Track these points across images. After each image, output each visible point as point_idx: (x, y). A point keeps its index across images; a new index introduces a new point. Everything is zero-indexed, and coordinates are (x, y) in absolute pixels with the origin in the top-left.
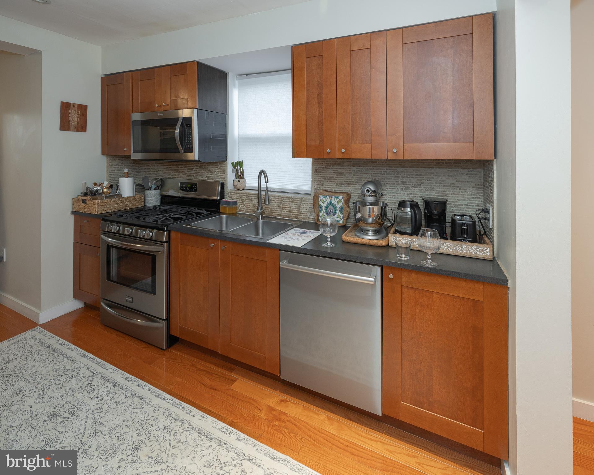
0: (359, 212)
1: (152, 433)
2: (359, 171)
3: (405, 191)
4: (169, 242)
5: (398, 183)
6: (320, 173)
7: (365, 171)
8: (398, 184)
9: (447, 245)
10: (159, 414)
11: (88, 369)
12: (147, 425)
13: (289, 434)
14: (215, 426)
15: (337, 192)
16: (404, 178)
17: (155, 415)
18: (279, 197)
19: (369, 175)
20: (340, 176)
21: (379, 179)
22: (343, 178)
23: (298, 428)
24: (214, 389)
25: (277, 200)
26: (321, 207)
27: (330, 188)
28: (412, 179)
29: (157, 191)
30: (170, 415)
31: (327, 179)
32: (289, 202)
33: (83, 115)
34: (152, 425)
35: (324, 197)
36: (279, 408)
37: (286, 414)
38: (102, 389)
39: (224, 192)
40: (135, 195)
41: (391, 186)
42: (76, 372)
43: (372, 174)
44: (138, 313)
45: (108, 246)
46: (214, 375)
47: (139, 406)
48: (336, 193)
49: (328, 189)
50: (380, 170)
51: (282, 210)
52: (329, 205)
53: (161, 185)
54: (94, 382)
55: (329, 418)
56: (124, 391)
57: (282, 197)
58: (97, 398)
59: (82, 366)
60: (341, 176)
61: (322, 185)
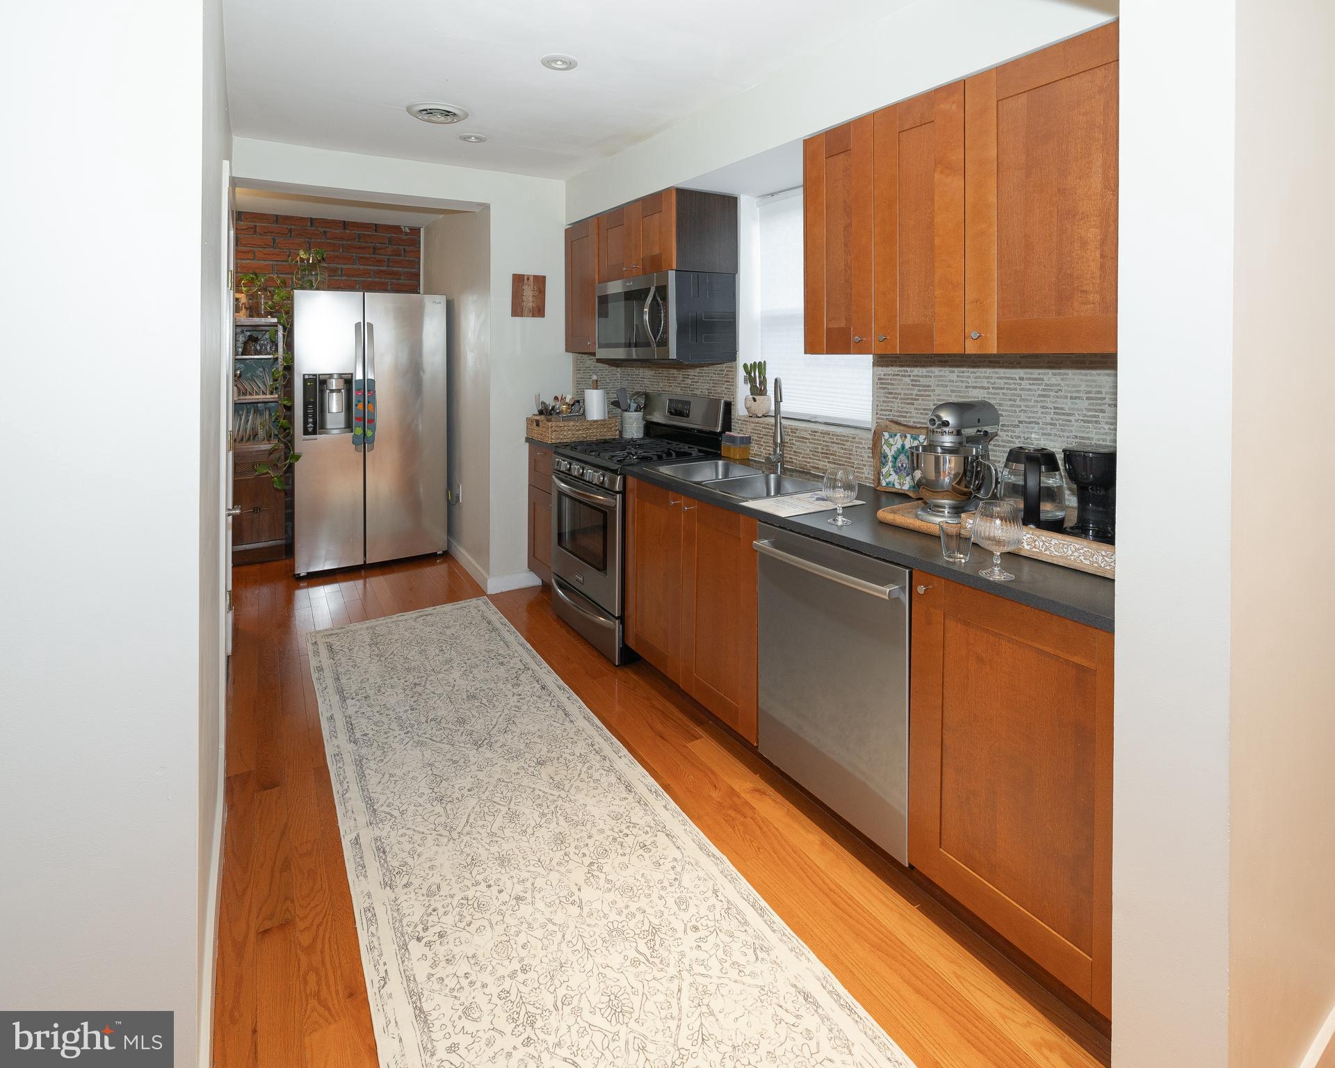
0: (918, 468)
1: (564, 755)
2: (962, 381)
3: (1063, 431)
4: (623, 493)
5: (1044, 410)
6: (887, 386)
7: (976, 382)
8: (1046, 413)
9: (1077, 550)
10: (579, 738)
11: (521, 661)
12: (562, 744)
13: (744, 834)
14: (642, 779)
15: (919, 426)
16: (1058, 400)
17: (576, 738)
18: (816, 432)
19: (981, 391)
20: (924, 393)
21: (1003, 400)
22: (930, 396)
23: (763, 833)
24: (663, 738)
25: (813, 439)
26: (885, 457)
27: (905, 417)
28: (1077, 401)
29: (640, 414)
30: (592, 745)
31: (901, 399)
32: (833, 443)
33: (540, 292)
34: (567, 747)
35: (891, 437)
36: (747, 797)
37: (753, 808)
38: (528, 688)
39: (730, 419)
40: (607, 418)
41: (1029, 418)
42: (508, 659)
43: (988, 388)
44: (590, 604)
45: (559, 492)
46: (670, 719)
47: (561, 721)
48: (917, 428)
49: (902, 420)
50: (1006, 381)
51: (821, 458)
52: (900, 453)
53: (647, 403)
54: (522, 677)
55: (823, 843)
56: (550, 699)
57: (821, 433)
58: (520, 695)
59: (516, 655)
60: (927, 393)
61: (891, 411)
